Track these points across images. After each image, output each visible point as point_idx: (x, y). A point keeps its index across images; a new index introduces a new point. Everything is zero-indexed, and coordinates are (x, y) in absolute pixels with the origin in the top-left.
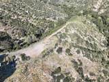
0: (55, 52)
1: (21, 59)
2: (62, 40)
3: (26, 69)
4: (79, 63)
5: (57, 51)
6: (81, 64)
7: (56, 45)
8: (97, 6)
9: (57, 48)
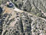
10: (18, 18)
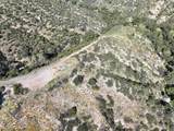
0: (71, 82)
1: (12, 92)
2: (86, 64)
3: (19, 109)
4: (108, 102)
5: (74, 81)
6: (112, 102)
7: (75, 71)
8: (155, 11)
9: (75, 76)
10: (102, 81)
